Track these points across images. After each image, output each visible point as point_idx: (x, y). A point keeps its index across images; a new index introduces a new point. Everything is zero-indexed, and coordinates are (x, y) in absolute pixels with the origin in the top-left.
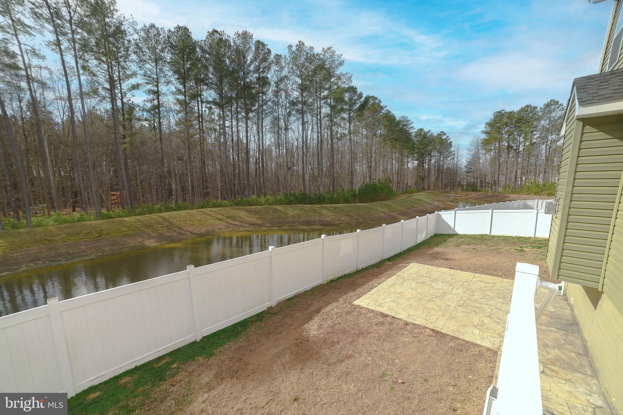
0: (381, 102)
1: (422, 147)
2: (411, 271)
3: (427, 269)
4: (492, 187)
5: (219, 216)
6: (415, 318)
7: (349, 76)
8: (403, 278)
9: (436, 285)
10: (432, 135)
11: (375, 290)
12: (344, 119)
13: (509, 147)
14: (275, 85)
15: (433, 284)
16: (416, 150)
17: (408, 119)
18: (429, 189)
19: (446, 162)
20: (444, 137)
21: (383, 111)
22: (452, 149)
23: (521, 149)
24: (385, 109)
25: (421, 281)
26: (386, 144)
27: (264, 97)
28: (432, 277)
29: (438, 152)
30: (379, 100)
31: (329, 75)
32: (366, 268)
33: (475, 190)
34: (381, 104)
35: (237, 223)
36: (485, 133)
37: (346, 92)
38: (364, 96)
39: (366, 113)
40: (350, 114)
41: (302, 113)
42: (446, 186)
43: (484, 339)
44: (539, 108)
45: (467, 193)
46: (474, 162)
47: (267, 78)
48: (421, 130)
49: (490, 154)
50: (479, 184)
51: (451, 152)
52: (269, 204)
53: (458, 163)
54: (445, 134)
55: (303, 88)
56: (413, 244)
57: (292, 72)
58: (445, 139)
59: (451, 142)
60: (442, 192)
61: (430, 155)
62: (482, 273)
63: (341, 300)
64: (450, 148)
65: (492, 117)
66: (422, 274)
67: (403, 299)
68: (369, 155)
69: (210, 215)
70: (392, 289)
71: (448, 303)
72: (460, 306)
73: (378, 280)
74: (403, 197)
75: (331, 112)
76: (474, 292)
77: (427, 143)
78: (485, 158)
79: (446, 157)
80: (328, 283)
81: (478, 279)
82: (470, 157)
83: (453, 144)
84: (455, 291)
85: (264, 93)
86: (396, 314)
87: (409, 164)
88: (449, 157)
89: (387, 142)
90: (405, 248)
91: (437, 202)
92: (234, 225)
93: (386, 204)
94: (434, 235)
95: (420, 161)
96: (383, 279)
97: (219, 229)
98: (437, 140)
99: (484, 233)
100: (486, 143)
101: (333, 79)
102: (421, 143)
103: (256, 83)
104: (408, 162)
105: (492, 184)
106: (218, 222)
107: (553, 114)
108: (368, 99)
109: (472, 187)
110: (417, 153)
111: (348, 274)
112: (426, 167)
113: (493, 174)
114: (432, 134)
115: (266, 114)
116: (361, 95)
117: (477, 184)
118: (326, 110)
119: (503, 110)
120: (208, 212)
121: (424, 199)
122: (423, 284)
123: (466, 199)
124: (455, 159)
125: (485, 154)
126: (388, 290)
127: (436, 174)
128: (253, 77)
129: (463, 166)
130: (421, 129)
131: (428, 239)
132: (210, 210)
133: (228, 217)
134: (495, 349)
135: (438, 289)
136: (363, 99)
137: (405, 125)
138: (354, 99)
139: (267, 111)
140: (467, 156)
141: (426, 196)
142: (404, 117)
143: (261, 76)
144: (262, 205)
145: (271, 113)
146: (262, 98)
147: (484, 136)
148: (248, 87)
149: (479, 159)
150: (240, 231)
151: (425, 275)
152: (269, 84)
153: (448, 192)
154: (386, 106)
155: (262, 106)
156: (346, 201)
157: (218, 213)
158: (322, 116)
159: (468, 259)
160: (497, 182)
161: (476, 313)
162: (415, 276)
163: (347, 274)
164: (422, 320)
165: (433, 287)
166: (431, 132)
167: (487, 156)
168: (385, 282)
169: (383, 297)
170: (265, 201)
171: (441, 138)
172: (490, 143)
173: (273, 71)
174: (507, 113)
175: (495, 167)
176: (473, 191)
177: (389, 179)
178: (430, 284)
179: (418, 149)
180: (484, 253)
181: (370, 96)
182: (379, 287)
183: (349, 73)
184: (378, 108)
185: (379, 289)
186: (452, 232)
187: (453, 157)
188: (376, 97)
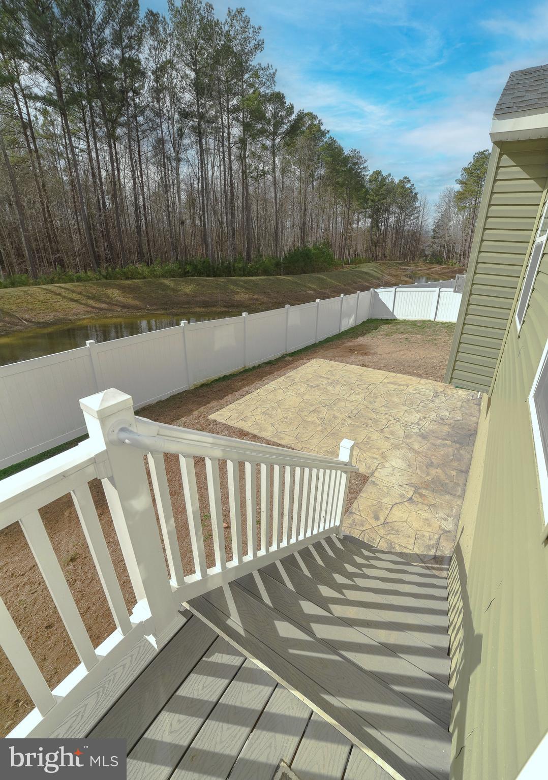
0: (322, 124)
1: (377, 198)
4: (460, 260)
5: (75, 296)
6: (282, 435)
7: (271, 71)
8: (294, 380)
9: (333, 388)
10: (392, 181)
11: (248, 397)
12: (264, 147)
14: (152, 77)
15: (329, 388)
16: (370, 203)
17: (361, 154)
19: (408, 222)
20: (408, 186)
21: (325, 140)
22: (417, 204)
24: (328, 136)
25: (315, 383)
26: (327, 191)
27: (137, 100)
28: (332, 377)
29: (399, 207)
30: (320, 120)
31: (240, 67)
32: (259, 365)
33: (440, 263)
34: (323, 128)
35: (104, 306)
36: (461, 182)
37: (269, 101)
38: (296, 111)
39: (300, 141)
40: (274, 140)
41: (199, 133)
42: (405, 256)
43: (360, 461)
45: (429, 266)
46: (440, 226)
47: (139, 62)
48: (378, 173)
49: (464, 214)
50: (445, 255)
51: (416, 208)
52: (155, 276)
53: (423, 224)
54: (409, 181)
55: (199, 89)
56: (336, 332)
57: (179, 55)
58: (410, 189)
59: (416, 194)
60: (398, 263)
61: (387, 210)
62: (401, 372)
63: (196, 413)
64: (415, 202)
65: (472, 160)
66: (321, 373)
67: (279, 410)
68: (302, 206)
69: (59, 295)
70: (271, 397)
71: (337, 414)
72: (350, 417)
74: (347, 269)
75: (244, 135)
76: (376, 397)
77: (385, 193)
78: (457, 219)
79: (408, 215)
80: (196, 388)
81: (392, 380)
82: (438, 216)
83: (419, 196)
84: (353, 398)
85: (136, 92)
86: (260, 431)
87: (360, 223)
88: (412, 215)
89: (329, 188)
90: (321, 338)
91: (388, 277)
92: (97, 308)
93: (319, 278)
94: (368, 319)
95: (374, 219)
97: (74, 314)
98: (399, 191)
99: (427, 318)
100: (460, 197)
101: (246, 76)
102: (377, 193)
103: (120, 71)
104: (358, 220)
105: (460, 255)
106: (73, 305)
108: (301, 117)
109: (437, 259)
110: (371, 207)
111: (230, 375)
112: (382, 228)
113: (464, 241)
114: (392, 179)
115: (143, 132)
116: (290, 110)
117: (443, 254)
118: (236, 131)
119: (487, 151)
120: (56, 290)
121: (371, 272)
122: (316, 388)
123: (428, 274)
124: (420, 219)
125: (457, 214)
126: (264, 397)
127: (394, 238)
128: (111, 56)
129: (429, 229)
130: (377, 171)
131: (358, 325)
132: (60, 287)
133: (88, 297)
134: (369, 474)
135: (333, 394)
136: (293, 117)
137: (356, 164)
138: (281, 116)
139: (145, 127)
140: (435, 215)
141: (376, 268)
142: (355, 150)
143: (127, 55)
144: (145, 278)
145: (153, 129)
146: (134, 100)
147: (458, 187)
148: (104, 74)
149: (450, 220)
150: (106, 317)
151: (324, 375)
152: (143, 74)
153: (407, 264)
154: (328, 131)
155: (135, 116)
156: (266, 272)
157: (73, 292)
158: (231, 141)
159: (392, 353)
160: (467, 252)
161: (367, 426)
162: (311, 377)
163: (228, 374)
164: (291, 438)
165: (328, 391)
166: (391, 177)
167: (460, 216)
169: (253, 407)
170: (148, 272)
171: (403, 187)
172: (465, 198)
173: (146, 48)
175: (467, 232)
176: (437, 263)
177: (330, 243)
178: (325, 388)
179: (373, 201)
180: (417, 345)
181: (306, 111)
182: (255, 394)
183: (272, 66)
184: (317, 133)
185: (253, 396)
186: (389, 317)
187: (417, 215)
188: (314, 115)
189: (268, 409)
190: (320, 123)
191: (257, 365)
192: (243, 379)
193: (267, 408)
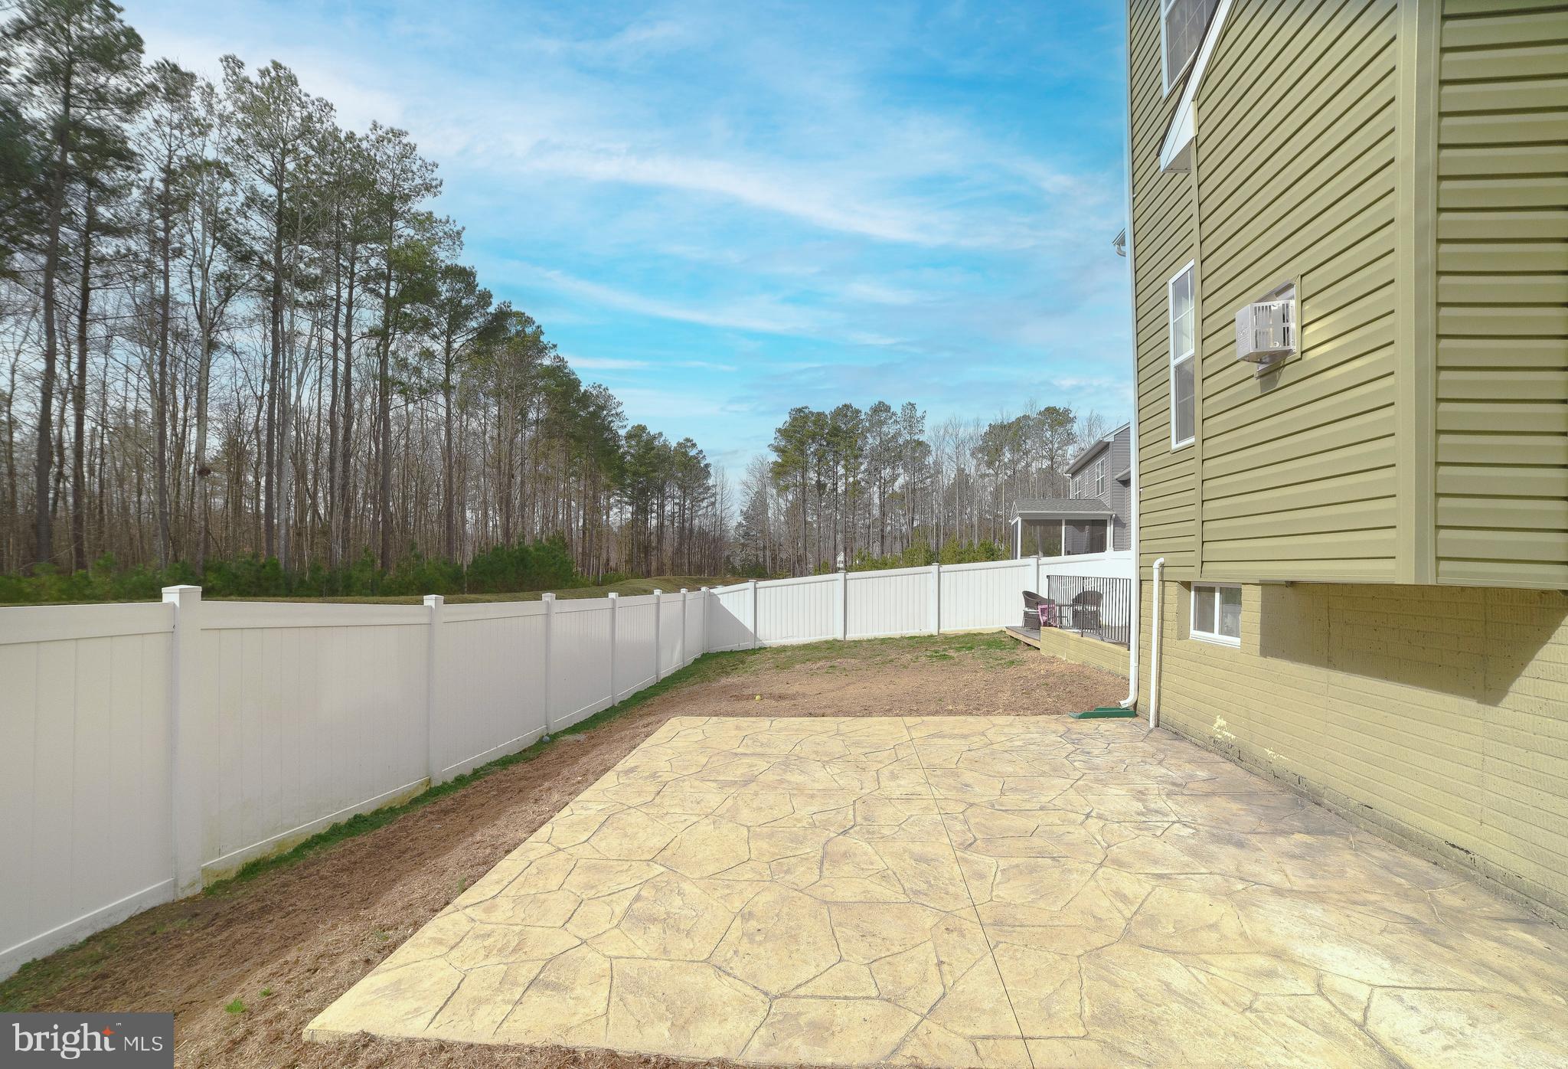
0: (542, 333)
1: (642, 469)
2: (678, 743)
3: (738, 728)
7: (454, 229)
8: (655, 775)
10: (665, 446)
11: (508, 865)
12: (427, 353)
13: (820, 486)
15: (796, 778)
16: (629, 475)
17: (610, 392)
18: (661, 571)
19: (698, 511)
20: (693, 453)
21: (546, 358)
22: (711, 482)
23: (841, 489)
24: (552, 353)
25: (738, 771)
26: (550, 447)
28: (769, 751)
29: (679, 487)
30: (538, 327)
33: (762, 574)
34: (543, 339)
36: (777, 449)
37: (443, 277)
38: (496, 303)
39: (500, 350)
40: (449, 343)
44: (863, 414)
46: (756, 512)
48: (641, 428)
49: (787, 498)
51: (709, 488)
53: (723, 515)
54: (694, 445)
56: (649, 680)
57: (240, 150)
58: (696, 457)
59: (707, 466)
61: (661, 490)
64: (707, 478)
65: (788, 419)
66: (726, 748)
67: (687, 887)
68: (505, 467)
70: (610, 843)
73: (530, 810)
75: (386, 323)
77: (655, 461)
78: (777, 506)
79: (697, 501)
82: (748, 501)
83: (712, 470)
87: (611, 514)
88: (704, 499)
89: (556, 443)
94: (703, 655)
95: (638, 506)
96: (556, 797)
98: (677, 459)
99: (830, 637)
100: (779, 471)
102: (640, 459)
104: (609, 508)
105: (793, 562)
107: (885, 429)
108: (503, 315)
110: (630, 484)
112: (654, 522)
113: (794, 541)
114: (665, 441)
116: (485, 298)
119: (806, 408)
122: (753, 787)
124: (718, 506)
125: (777, 497)
126: (585, 851)
127: (676, 539)
129: (733, 523)
130: (639, 426)
131: (690, 666)
135: (826, 792)
136: (491, 309)
137: (603, 407)
140: (742, 499)
142: (600, 386)
147: (773, 457)
149: (766, 506)
151: (740, 750)
154: (555, 346)
158: (356, 332)
160: (803, 558)
162: (704, 760)
165: (800, 789)
166: (663, 438)
167: (781, 500)
168: (566, 811)
171: (685, 454)
172: (785, 473)
174: (812, 413)
175: (796, 527)
177: (562, 539)
178: (781, 781)
179: (635, 472)
181: (514, 308)
182: (535, 845)
183: (454, 221)
184: (532, 344)
185: (532, 856)
186: (749, 645)
187: (713, 500)
188: (528, 317)
189: (638, 898)
190: (539, 331)
191: (468, 772)
192: (446, 812)
193: (633, 893)
